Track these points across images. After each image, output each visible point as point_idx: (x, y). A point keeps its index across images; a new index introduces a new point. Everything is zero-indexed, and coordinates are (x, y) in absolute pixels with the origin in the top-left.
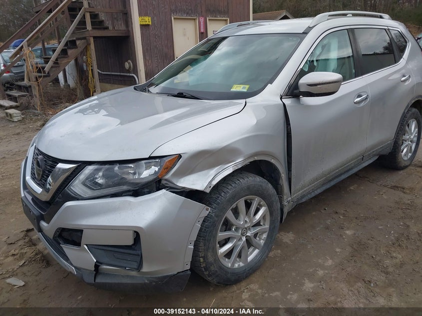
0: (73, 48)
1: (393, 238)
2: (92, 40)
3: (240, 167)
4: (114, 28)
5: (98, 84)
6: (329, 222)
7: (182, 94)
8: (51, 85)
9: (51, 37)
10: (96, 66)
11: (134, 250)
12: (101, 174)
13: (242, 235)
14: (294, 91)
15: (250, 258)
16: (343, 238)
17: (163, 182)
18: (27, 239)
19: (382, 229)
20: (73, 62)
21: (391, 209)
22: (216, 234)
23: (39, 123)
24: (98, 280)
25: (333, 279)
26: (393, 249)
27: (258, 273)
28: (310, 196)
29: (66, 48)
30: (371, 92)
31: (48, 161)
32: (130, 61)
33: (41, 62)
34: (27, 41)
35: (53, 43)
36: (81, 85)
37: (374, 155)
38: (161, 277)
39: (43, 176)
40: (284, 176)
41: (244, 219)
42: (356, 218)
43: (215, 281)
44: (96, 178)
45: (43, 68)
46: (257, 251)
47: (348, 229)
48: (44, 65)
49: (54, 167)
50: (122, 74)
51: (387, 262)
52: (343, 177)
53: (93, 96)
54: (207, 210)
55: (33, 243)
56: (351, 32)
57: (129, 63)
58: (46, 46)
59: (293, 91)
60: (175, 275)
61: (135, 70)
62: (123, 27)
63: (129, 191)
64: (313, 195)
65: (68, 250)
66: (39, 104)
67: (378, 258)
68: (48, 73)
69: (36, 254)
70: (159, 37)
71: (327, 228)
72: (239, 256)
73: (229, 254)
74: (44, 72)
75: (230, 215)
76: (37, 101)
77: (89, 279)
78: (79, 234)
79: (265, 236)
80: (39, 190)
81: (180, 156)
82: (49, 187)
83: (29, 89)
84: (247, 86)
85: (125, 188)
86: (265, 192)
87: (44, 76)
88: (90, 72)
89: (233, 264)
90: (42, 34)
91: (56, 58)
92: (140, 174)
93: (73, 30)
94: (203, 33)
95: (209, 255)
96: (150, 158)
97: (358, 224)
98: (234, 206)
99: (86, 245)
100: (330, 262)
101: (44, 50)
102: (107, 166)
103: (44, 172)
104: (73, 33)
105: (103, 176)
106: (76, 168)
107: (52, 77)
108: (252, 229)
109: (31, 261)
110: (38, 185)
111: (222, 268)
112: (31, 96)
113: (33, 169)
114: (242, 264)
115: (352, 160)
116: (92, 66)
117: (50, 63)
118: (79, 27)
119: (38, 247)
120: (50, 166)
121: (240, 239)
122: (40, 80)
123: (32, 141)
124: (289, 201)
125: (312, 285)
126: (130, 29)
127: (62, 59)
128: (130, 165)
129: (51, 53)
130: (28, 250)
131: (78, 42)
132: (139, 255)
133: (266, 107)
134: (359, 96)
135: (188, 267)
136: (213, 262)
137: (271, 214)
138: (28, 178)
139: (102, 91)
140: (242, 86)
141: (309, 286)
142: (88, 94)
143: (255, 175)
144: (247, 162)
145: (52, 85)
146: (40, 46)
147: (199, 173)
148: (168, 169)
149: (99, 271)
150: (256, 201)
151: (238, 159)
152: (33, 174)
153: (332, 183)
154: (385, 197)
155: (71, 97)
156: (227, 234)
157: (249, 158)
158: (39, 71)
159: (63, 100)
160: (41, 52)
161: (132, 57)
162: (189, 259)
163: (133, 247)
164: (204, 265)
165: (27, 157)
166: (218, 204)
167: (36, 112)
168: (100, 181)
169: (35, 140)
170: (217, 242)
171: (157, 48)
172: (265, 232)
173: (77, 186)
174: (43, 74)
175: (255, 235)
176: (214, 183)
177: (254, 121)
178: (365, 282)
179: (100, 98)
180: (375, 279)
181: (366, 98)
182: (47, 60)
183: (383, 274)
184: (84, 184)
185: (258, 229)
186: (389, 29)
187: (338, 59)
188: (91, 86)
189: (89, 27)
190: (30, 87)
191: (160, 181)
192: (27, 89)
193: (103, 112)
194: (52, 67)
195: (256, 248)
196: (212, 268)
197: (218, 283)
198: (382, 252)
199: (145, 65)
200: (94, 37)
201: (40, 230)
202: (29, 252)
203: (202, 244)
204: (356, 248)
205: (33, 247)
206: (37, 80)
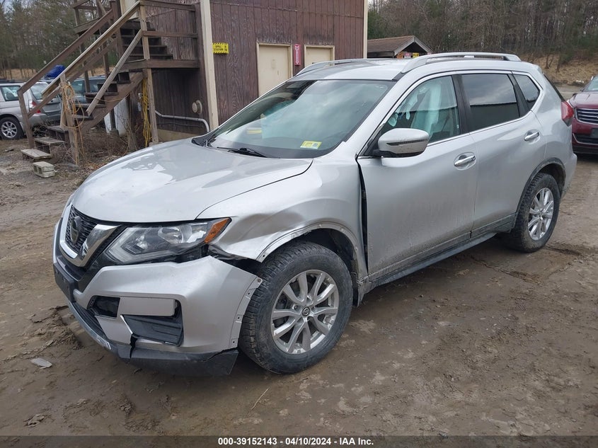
0: (124, 83)
1: (494, 331)
2: (150, 72)
3: (300, 235)
4: (180, 57)
5: (155, 130)
6: (421, 311)
7: (246, 149)
8: (93, 130)
9: (97, 65)
10: (154, 107)
11: (175, 322)
12: (142, 237)
13: (304, 315)
14: (373, 151)
15: (313, 345)
16: (434, 330)
17: (211, 248)
18: (56, 318)
19: (483, 321)
20: (124, 100)
21: (501, 298)
22: (270, 310)
23: (76, 181)
24: (135, 356)
25: (409, 373)
26: (490, 343)
27: (323, 363)
28: (395, 277)
29: (116, 82)
30: (479, 153)
31: (85, 223)
32: (199, 102)
33: (82, 99)
34: (66, 73)
35: (100, 73)
36: (134, 132)
37: (489, 232)
38: (204, 354)
39: (79, 239)
40: (357, 249)
41: (306, 296)
42: (457, 308)
43: (268, 367)
44: (137, 242)
45: (85, 109)
46: (322, 337)
47: (443, 319)
48: (85, 105)
49: (91, 228)
50: (187, 118)
51: (479, 356)
52: (443, 257)
53: (148, 146)
54: (259, 281)
55: (63, 323)
56: (457, 79)
57: (198, 104)
58: (90, 77)
59: (371, 151)
60: (219, 353)
61: (206, 114)
62: (191, 57)
63: (172, 256)
64: (400, 275)
65: (104, 322)
66: (77, 155)
67: (469, 352)
68: (91, 115)
69: (67, 334)
70: (238, 70)
71: (418, 318)
72: (300, 339)
73: (286, 337)
74: (86, 114)
75: (288, 290)
76: (75, 151)
77: (125, 354)
78: (115, 303)
79: (333, 319)
80: (73, 254)
81: (229, 220)
82: (85, 254)
83: (66, 136)
84: (319, 143)
85: (168, 253)
86: (332, 266)
87: (86, 120)
88: (146, 114)
89: (291, 350)
90: (85, 63)
91: (101, 96)
92: (186, 239)
93: (125, 59)
94: (298, 66)
95: (262, 334)
96: (197, 220)
97: (456, 315)
98: (293, 280)
99: (123, 315)
100: (411, 355)
101: (88, 82)
102: (150, 228)
103: (80, 234)
104: (126, 63)
105: (145, 239)
106: (116, 230)
107: (96, 120)
108: (316, 309)
109: (60, 341)
110: (74, 249)
111: (277, 351)
112: (68, 145)
113: (68, 231)
114: (302, 351)
115: (454, 236)
116: (148, 107)
117: (94, 102)
118: (134, 55)
119: (68, 327)
120: (87, 228)
121: (301, 320)
122: (80, 124)
123: (69, 200)
124: (365, 279)
125: (383, 378)
126: (201, 59)
127: (109, 97)
128: (175, 228)
129: (96, 87)
130: (58, 330)
131: (131, 76)
132: (180, 328)
133: (340, 169)
134: (462, 157)
135: (235, 345)
136: (265, 342)
137: (341, 293)
138: (63, 242)
139: (161, 140)
140: (314, 143)
141: (379, 378)
142: (141, 144)
143: (321, 246)
144: (309, 230)
145: (96, 131)
146: (82, 78)
147: (252, 240)
148: (215, 233)
149: (136, 346)
150: (321, 277)
151: (298, 225)
152: (68, 237)
153: (428, 263)
154: (500, 285)
155: (119, 147)
156: (284, 312)
157: (311, 225)
158: (79, 113)
159: (108, 152)
160: (83, 85)
161: (202, 95)
162: (236, 335)
163: (174, 319)
164: (255, 346)
165: (62, 219)
166: (273, 276)
167: (73, 165)
168: (142, 245)
169: (72, 199)
170: (272, 320)
171: (236, 86)
172: (333, 315)
173: (116, 250)
174: (84, 117)
175: (321, 317)
176: (269, 251)
177: (319, 184)
178: (446, 376)
179: (158, 150)
180: (459, 373)
181: (472, 160)
182: (90, 98)
183: (469, 370)
184: (123, 247)
185: (323, 310)
186: (512, 74)
187: (440, 111)
188: (146, 132)
189: (147, 55)
190: (67, 132)
191: (207, 246)
192: (63, 135)
193: (159, 168)
194: (96, 107)
195: (321, 333)
196: (265, 350)
197: (273, 369)
198: (476, 346)
199: (219, 108)
200: (152, 69)
201: (73, 300)
202: (59, 331)
203: (252, 321)
204: (447, 342)
205: (64, 327)
206: (76, 125)
